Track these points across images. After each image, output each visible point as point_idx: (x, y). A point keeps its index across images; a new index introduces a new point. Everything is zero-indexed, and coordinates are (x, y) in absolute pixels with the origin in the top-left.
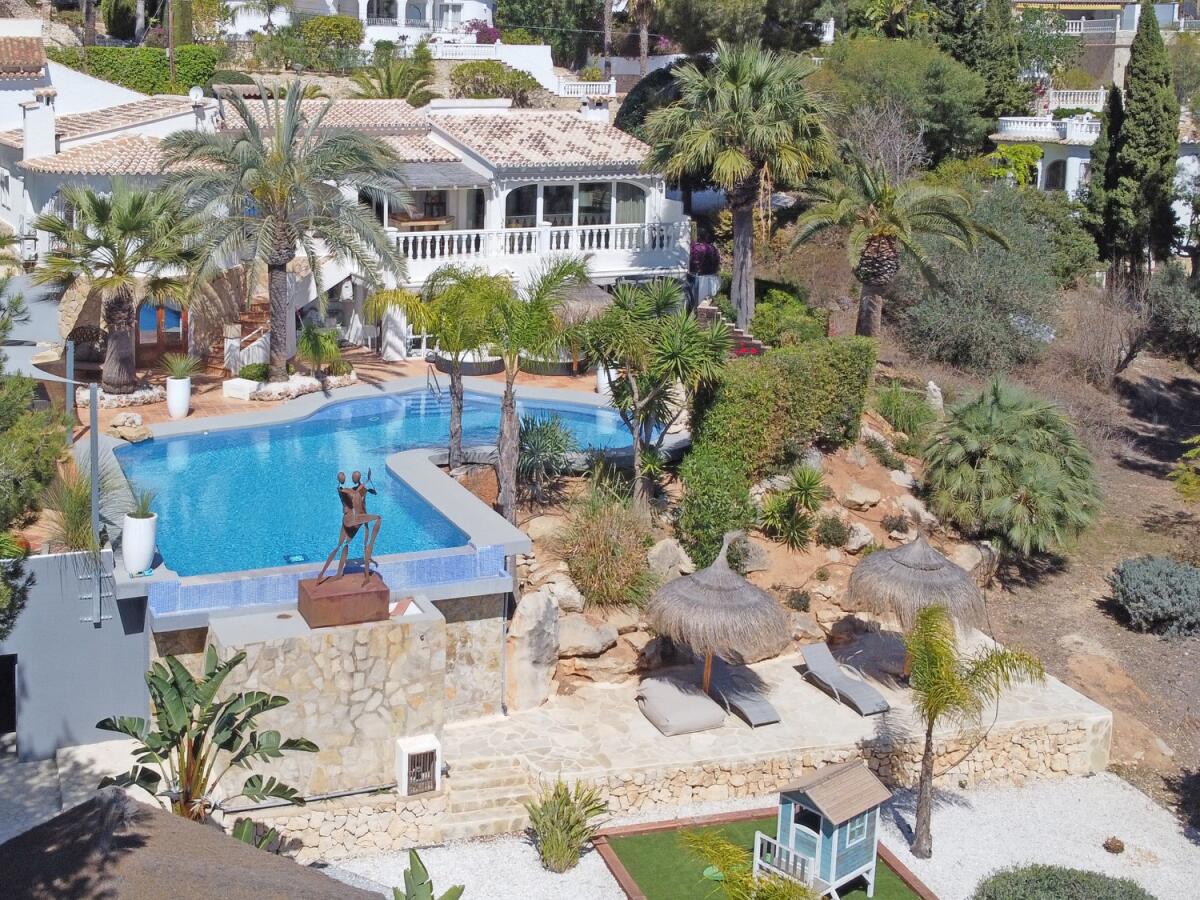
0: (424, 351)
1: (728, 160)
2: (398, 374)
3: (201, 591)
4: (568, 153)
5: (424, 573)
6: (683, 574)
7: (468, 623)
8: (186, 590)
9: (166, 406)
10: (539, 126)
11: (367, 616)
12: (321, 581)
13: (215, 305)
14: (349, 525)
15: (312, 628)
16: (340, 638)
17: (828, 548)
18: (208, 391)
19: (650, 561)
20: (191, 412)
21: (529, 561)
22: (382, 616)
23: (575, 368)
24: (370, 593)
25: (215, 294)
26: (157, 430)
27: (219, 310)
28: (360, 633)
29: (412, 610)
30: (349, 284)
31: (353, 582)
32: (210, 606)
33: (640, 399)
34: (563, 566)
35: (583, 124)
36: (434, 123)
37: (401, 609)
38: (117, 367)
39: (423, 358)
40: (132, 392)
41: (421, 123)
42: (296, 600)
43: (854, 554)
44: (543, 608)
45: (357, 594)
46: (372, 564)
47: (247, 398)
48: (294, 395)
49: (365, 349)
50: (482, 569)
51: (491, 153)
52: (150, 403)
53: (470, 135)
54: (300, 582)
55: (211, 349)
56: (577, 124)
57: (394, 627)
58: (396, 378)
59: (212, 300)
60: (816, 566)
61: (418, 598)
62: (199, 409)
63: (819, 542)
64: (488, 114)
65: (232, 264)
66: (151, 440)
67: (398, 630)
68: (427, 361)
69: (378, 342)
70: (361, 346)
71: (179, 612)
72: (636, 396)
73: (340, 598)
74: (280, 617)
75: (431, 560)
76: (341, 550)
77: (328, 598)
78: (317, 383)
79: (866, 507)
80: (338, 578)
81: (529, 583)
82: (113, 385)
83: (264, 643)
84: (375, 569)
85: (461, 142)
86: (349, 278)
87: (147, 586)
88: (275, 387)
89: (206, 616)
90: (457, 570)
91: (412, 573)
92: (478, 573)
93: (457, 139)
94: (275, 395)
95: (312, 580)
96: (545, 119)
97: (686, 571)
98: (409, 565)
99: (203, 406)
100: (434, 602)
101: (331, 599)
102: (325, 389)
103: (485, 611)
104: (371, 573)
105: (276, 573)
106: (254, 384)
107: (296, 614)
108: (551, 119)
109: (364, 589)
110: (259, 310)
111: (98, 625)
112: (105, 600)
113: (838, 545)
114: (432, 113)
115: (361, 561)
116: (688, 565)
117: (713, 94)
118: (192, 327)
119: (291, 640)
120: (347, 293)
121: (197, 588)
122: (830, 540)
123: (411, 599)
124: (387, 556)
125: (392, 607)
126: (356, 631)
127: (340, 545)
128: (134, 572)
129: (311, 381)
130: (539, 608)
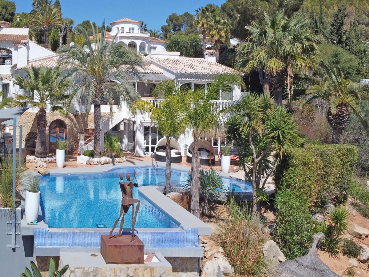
0: (150, 153)
1: (273, 63)
2: (141, 160)
3: (58, 235)
4: (203, 70)
5: (160, 241)
6: (280, 262)
7: (180, 273)
8: (51, 235)
9: (56, 164)
10: (191, 62)
11: (134, 260)
12: (111, 236)
13: (76, 127)
14: (125, 205)
15: (107, 263)
16: (121, 271)
17: (350, 257)
18: (73, 161)
19: (264, 252)
20: (64, 166)
21: (205, 245)
22: (140, 261)
23: (210, 162)
24: (135, 246)
25: (76, 123)
26: (52, 171)
27: (77, 129)
28: (130, 269)
29: (155, 260)
30: (123, 123)
31: (126, 239)
32: (61, 245)
33: (257, 157)
34: (221, 249)
35: (206, 62)
36: (152, 60)
37: (150, 259)
38: (40, 146)
39: (150, 156)
40: (45, 157)
41: (148, 61)
42: (100, 247)
43: (364, 263)
44: (216, 271)
45: (128, 245)
46: (135, 232)
47: (85, 163)
48: (102, 163)
49: (128, 152)
50: (187, 242)
51: (174, 68)
52: (51, 163)
53: (166, 63)
54: (102, 236)
55: (75, 146)
56: (204, 62)
57: (146, 268)
58: (140, 161)
59: (75, 125)
60: (345, 267)
61: (157, 254)
62: (68, 166)
63: (344, 253)
64: (172, 58)
65: (83, 111)
66: (49, 174)
67: (149, 270)
68: (151, 157)
69: (133, 150)
70: (127, 151)
71: (48, 247)
72: (255, 155)
73: (121, 246)
74: (92, 255)
75: (163, 233)
76: (121, 219)
77: (114, 246)
78: (111, 160)
79: (363, 237)
80: (119, 236)
81: (205, 257)
82: (39, 154)
83: (84, 268)
84: (136, 234)
85: (163, 66)
86: (123, 121)
87: (34, 230)
88: (96, 160)
89: (58, 250)
90: (176, 241)
91: (154, 240)
92: (185, 244)
93: (161, 65)
94: (96, 163)
95: (107, 236)
96: (192, 60)
97: (281, 260)
98: (152, 235)
99: (70, 165)
100: (165, 257)
101: (116, 246)
102: (113, 163)
103: (189, 267)
104: (135, 236)
105: (91, 231)
106: (88, 158)
107: (99, 254)
108: (194, 60)
109: (132, 243)
110: (91, 132)
111: (14, 250)
112: (17, 236)
113: (355, 256)
114: (152, 56)
115: (130, 229)
116: (282, 258)
117: (265, 33)
118: (68, 136)
119: (97, 268)
120: (122, 127)
121: (55, 233)
122: (350, 253)
123: (154, 254)
124: (141, 229)
125: (145, 257)
126: (128, 268)
127: (120, 216)
128: (29, 222)
129: (109, 159)
130: (215, 270)
